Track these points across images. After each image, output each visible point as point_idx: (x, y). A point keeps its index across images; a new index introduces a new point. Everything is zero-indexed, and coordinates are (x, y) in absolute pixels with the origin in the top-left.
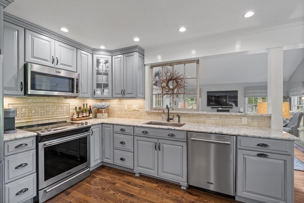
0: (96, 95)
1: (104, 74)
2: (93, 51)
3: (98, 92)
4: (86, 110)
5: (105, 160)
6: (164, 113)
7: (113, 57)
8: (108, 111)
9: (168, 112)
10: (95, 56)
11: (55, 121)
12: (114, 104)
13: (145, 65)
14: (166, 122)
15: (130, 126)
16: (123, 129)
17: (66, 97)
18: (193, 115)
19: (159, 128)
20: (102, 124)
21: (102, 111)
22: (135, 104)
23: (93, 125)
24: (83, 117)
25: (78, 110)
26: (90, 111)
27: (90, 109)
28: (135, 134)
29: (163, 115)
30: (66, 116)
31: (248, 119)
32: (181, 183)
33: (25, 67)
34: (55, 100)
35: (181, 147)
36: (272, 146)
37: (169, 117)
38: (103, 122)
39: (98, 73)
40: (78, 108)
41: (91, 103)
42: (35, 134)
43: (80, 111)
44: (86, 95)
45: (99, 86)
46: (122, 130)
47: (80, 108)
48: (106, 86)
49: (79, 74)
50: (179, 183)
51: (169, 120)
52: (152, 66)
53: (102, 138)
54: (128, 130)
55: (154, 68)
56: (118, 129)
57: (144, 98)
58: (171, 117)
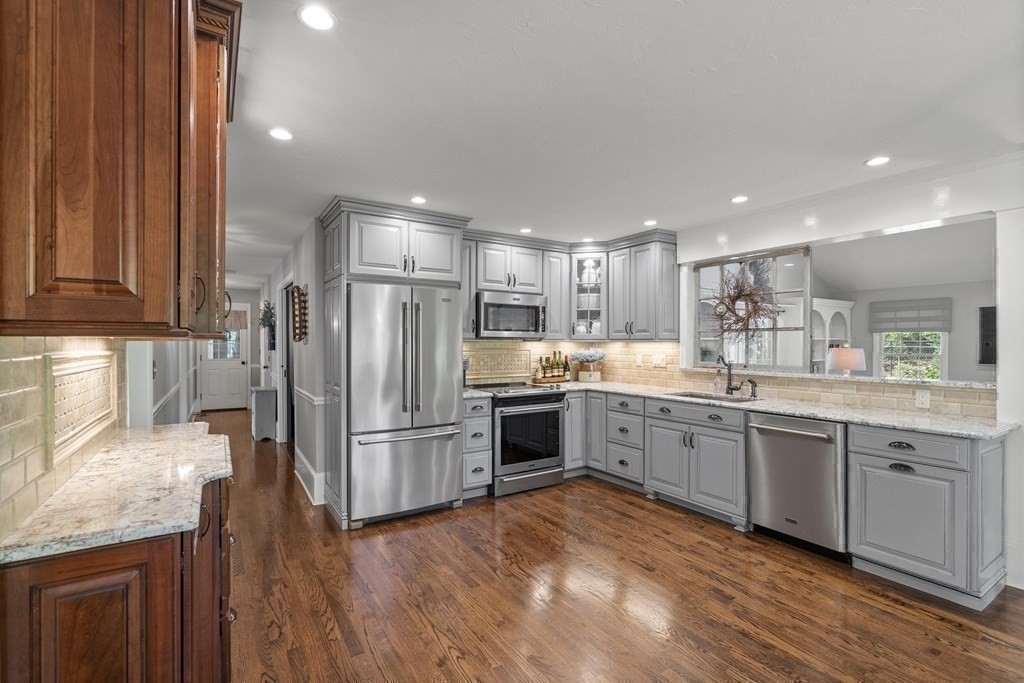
0: (576, 334)
1: (593, 290)
2: (572, 247)
3: (581, 328)
4: (557, 364)
5: (592, 464)
6: (719, 373)
7: (610, 254)
8: (602, 367)
9: (729, 373)
10: (576, 257)
11: (509, 381)
12: (615, 351)
13: (679, 265)
14: (723, 394)
15: (637, 396)
16: (624, 402)
17: (525, 340)
18: (790, 382)
19: (691, 403)
20: (587, 391)
21: (589, 367)
22: (657, 353)
23: (569, 391)
24: (553, 376)
25: (544, 363)
26: (566, 367)
27: (566, 362)
28: (647, 414)
29: (718, 379)
30: (525, 373)
31: (931, 395)
32: (735, 519)
33: (478, 296)
34: (509, 344)
35: (734, 443)
36: (923, 450)
37: (730, 384)
38: (588, 387)
39: (582, 290)
40: (544, 359)
41: (567, 349)
42: (492, 395)
43: (549, 365)
44: (558, 335)
45: (582, 315)
46: (622, 404)
47: (548, 359)
48: (596, 315)
49: (546, 298)
50: (730, 517)
51: (730, 390)
52: (698, 267)
53: (586, 420)
54: (634, 405)
55: (702, 270)
56: (614, 402)
57: (677, 340)
58: (735, 383)
